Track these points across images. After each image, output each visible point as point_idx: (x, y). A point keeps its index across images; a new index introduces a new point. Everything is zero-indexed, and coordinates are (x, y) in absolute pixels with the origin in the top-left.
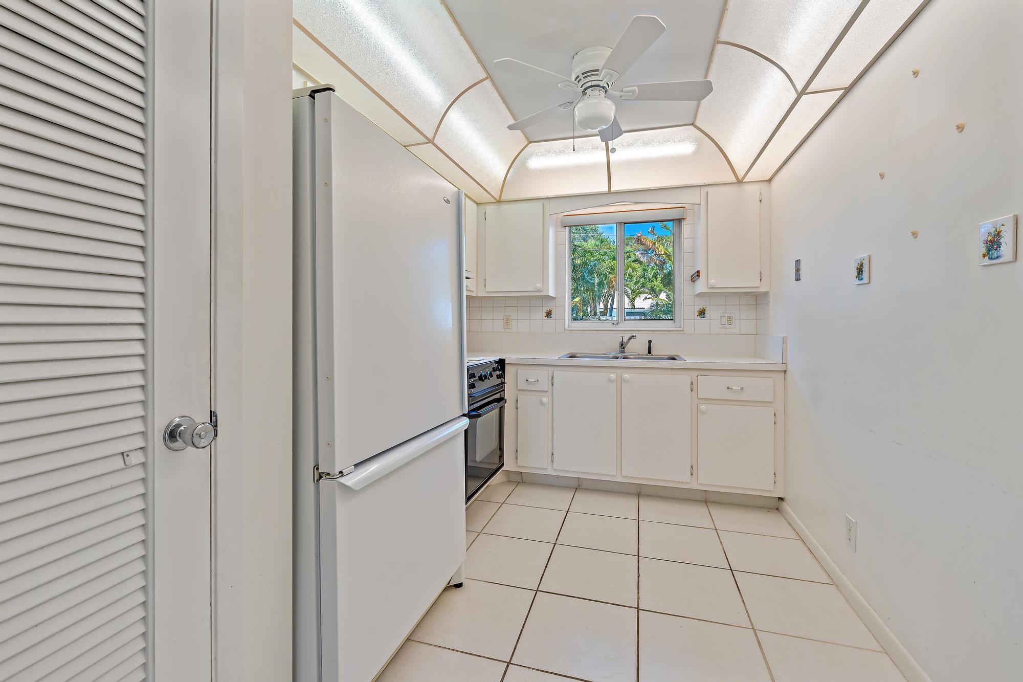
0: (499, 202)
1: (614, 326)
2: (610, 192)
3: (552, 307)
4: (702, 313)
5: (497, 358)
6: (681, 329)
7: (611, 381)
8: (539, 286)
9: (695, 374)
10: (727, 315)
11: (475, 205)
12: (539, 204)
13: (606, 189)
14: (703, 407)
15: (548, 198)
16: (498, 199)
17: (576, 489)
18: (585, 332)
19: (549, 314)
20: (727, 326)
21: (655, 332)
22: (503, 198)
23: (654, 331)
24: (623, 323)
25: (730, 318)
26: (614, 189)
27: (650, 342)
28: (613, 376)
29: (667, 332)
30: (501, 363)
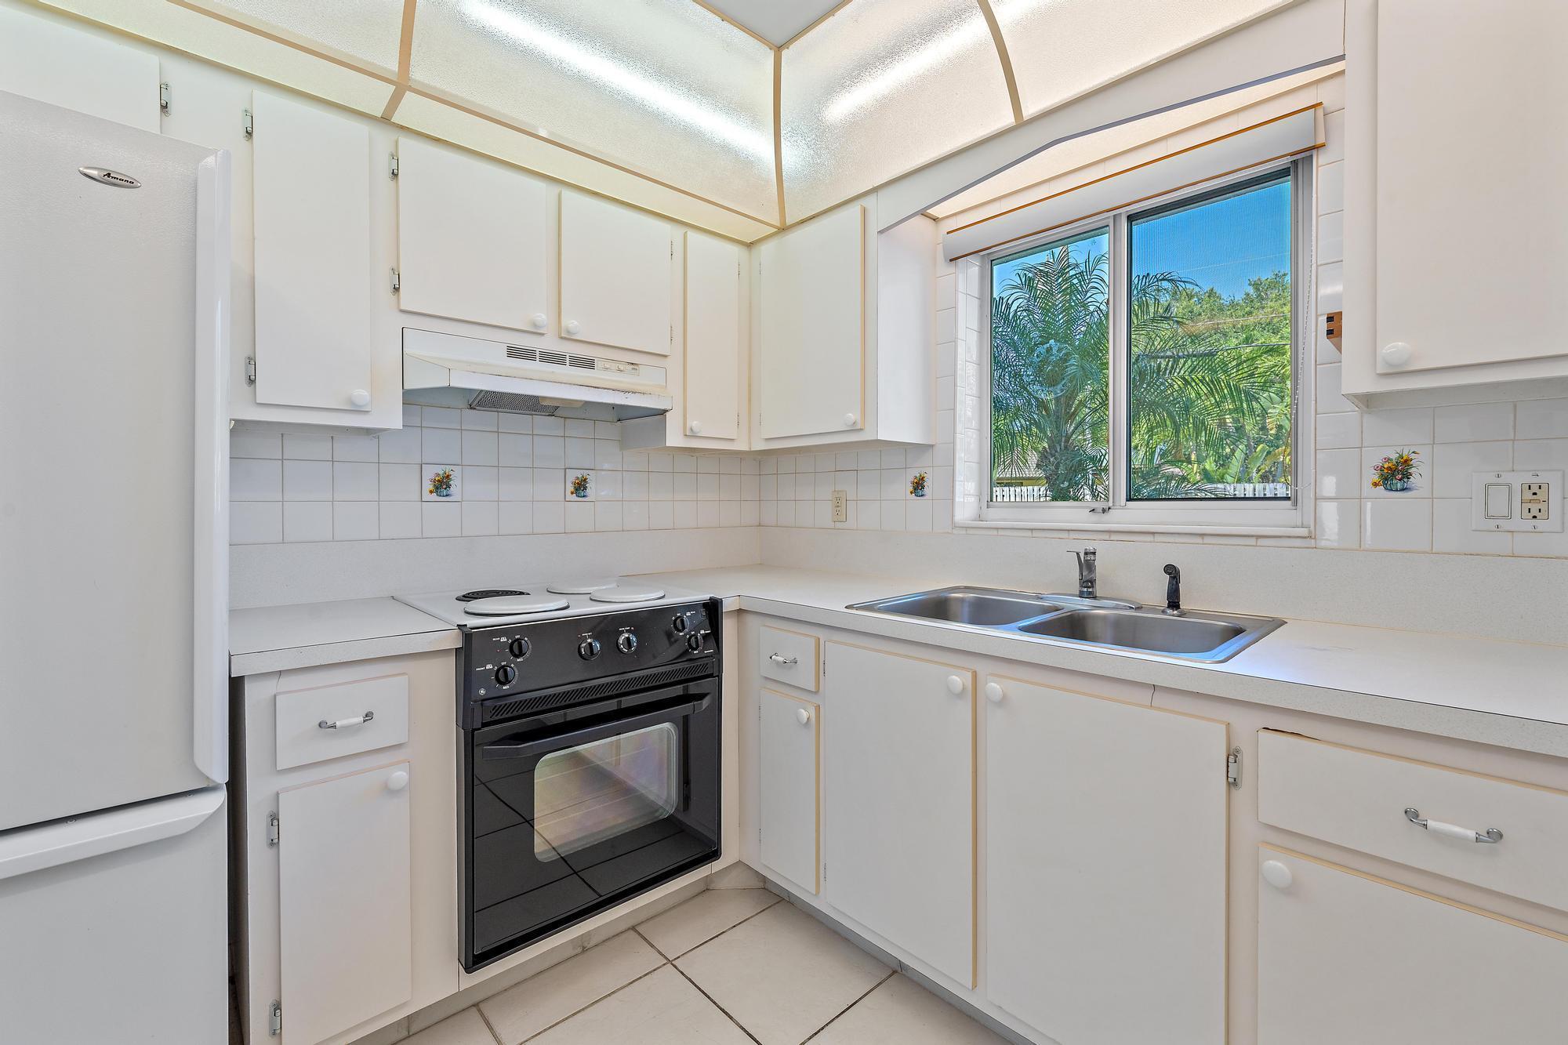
0: (783, 229)
1: (1094, 517)
2: (1022, 124)
3: (926, 470)
4: (1395, 475)
5: (705, 596)
6: (1304, 532)
7: (958, 695)
8: (852, 416)
9: (1245, 724)
10: (1518, 480)
11: (734, 250)
12: (855, 210)
13: (1008, 119)
14: (1277, 866)
15: (875, 190)
16: (778, 225)
17: (894, 972)
18: (1001, 532)
19: (918, 486)
20: (1518, 523)
21: (1207, 540)
22: (789, 221)
23: (1202, 535)
24: (1124, 507)
25: (1535, 493)
26: (1029, 110)
27: (1172, 572)
28: (959, 681)
29: (1252, 541)
30: (712, 609)
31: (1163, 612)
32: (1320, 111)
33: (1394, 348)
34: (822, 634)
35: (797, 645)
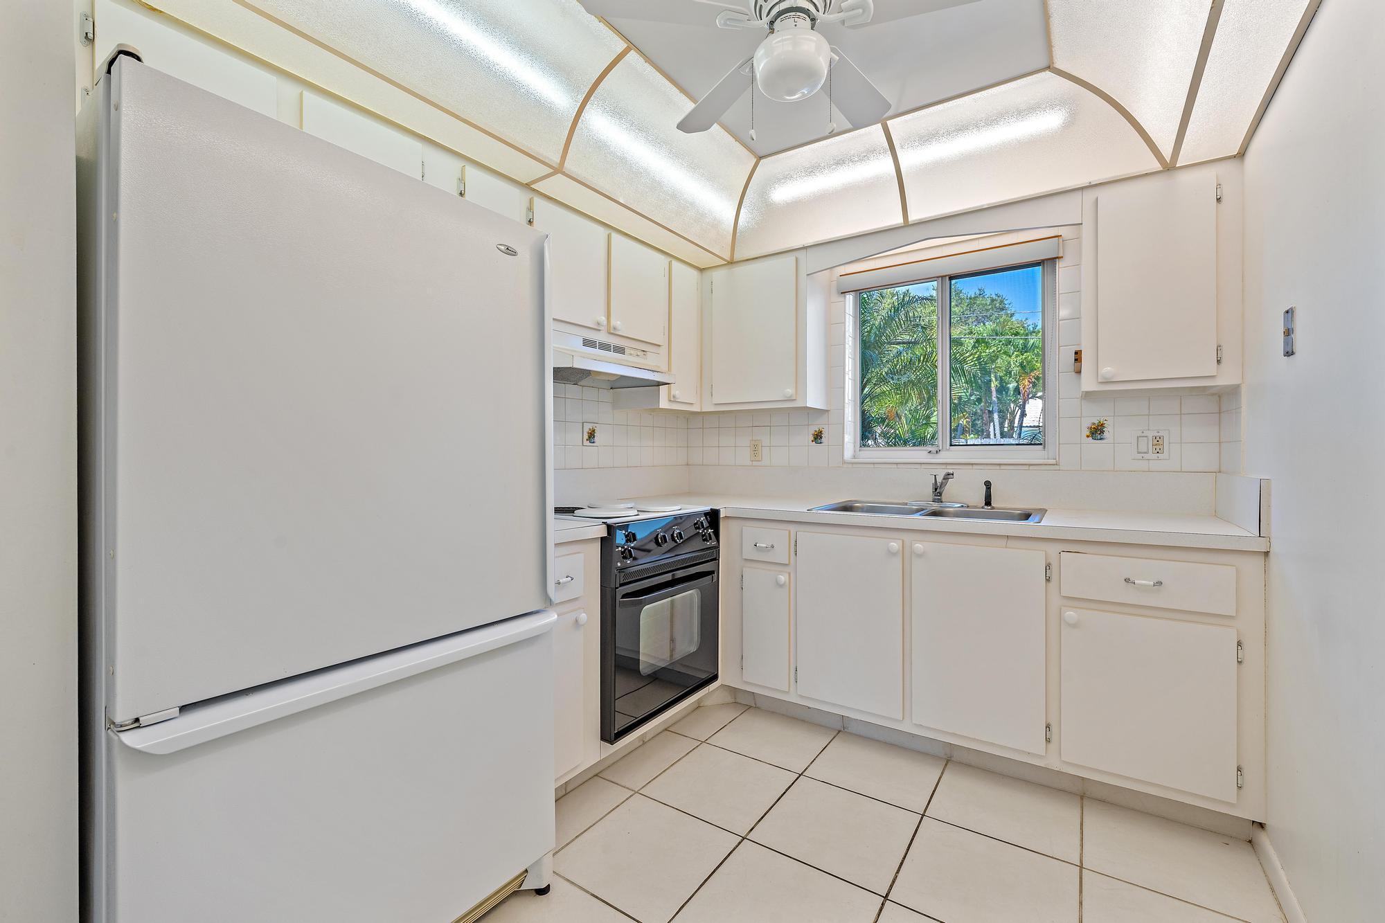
0: (731, 263)
1: (930, 456)
2: (907, 224)
3: (823, 426)
4: (1097, 431)
5: (707, 508)
6: (1053, 462)
7: (892, 554)
8: (790, 391)
9: (1054, 549)
10: (1151, 434)
11: (695, 273)
12: (790, 259)
13: (899, 220)
14: (1070, 614)
15: (805, 248)
16: (729, 260)
17: (839, 731)
18: (876, 466)
19: (818, 437)
20: (1151, 455)
21: (1003, 467)
22: (737, 257)
23: (1000, 465)
24: (948, 450)
25: (1158, 441)
26: (913, 216)
27: (988, 485)
28: (895, 545)
29: (1027, 467)
30: (713, 516)
31: (983, 508)
32: (1061, 240)
33: (1107, 370)
34: (793, 528)
35: (776, 537)
